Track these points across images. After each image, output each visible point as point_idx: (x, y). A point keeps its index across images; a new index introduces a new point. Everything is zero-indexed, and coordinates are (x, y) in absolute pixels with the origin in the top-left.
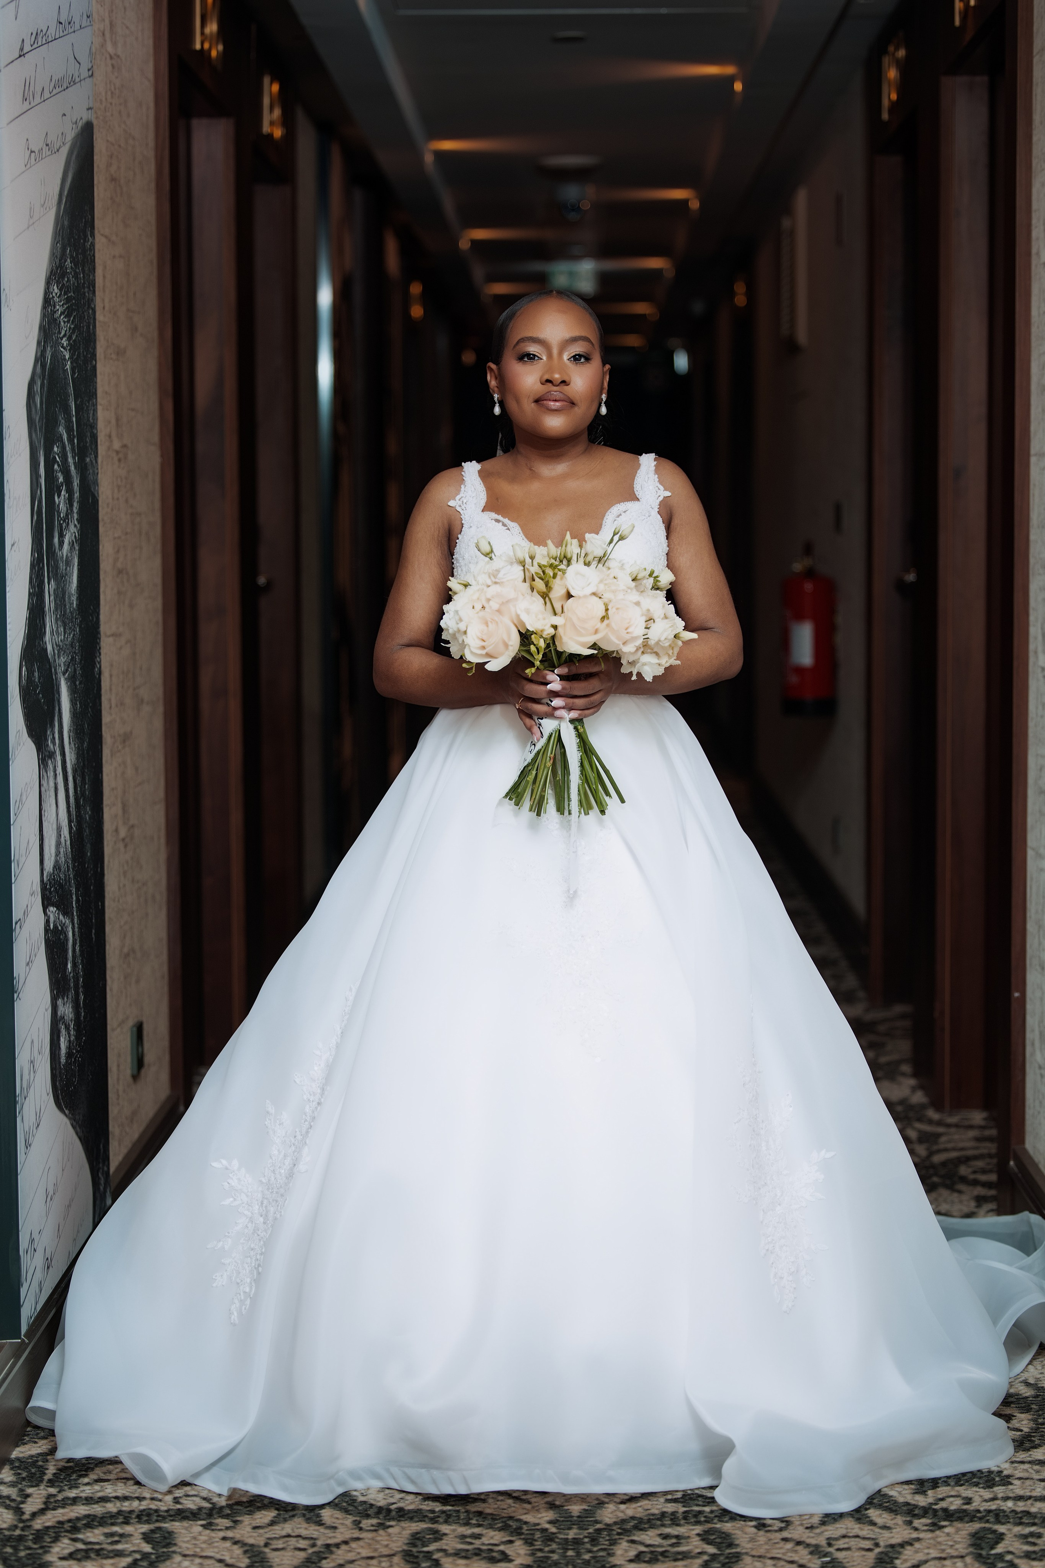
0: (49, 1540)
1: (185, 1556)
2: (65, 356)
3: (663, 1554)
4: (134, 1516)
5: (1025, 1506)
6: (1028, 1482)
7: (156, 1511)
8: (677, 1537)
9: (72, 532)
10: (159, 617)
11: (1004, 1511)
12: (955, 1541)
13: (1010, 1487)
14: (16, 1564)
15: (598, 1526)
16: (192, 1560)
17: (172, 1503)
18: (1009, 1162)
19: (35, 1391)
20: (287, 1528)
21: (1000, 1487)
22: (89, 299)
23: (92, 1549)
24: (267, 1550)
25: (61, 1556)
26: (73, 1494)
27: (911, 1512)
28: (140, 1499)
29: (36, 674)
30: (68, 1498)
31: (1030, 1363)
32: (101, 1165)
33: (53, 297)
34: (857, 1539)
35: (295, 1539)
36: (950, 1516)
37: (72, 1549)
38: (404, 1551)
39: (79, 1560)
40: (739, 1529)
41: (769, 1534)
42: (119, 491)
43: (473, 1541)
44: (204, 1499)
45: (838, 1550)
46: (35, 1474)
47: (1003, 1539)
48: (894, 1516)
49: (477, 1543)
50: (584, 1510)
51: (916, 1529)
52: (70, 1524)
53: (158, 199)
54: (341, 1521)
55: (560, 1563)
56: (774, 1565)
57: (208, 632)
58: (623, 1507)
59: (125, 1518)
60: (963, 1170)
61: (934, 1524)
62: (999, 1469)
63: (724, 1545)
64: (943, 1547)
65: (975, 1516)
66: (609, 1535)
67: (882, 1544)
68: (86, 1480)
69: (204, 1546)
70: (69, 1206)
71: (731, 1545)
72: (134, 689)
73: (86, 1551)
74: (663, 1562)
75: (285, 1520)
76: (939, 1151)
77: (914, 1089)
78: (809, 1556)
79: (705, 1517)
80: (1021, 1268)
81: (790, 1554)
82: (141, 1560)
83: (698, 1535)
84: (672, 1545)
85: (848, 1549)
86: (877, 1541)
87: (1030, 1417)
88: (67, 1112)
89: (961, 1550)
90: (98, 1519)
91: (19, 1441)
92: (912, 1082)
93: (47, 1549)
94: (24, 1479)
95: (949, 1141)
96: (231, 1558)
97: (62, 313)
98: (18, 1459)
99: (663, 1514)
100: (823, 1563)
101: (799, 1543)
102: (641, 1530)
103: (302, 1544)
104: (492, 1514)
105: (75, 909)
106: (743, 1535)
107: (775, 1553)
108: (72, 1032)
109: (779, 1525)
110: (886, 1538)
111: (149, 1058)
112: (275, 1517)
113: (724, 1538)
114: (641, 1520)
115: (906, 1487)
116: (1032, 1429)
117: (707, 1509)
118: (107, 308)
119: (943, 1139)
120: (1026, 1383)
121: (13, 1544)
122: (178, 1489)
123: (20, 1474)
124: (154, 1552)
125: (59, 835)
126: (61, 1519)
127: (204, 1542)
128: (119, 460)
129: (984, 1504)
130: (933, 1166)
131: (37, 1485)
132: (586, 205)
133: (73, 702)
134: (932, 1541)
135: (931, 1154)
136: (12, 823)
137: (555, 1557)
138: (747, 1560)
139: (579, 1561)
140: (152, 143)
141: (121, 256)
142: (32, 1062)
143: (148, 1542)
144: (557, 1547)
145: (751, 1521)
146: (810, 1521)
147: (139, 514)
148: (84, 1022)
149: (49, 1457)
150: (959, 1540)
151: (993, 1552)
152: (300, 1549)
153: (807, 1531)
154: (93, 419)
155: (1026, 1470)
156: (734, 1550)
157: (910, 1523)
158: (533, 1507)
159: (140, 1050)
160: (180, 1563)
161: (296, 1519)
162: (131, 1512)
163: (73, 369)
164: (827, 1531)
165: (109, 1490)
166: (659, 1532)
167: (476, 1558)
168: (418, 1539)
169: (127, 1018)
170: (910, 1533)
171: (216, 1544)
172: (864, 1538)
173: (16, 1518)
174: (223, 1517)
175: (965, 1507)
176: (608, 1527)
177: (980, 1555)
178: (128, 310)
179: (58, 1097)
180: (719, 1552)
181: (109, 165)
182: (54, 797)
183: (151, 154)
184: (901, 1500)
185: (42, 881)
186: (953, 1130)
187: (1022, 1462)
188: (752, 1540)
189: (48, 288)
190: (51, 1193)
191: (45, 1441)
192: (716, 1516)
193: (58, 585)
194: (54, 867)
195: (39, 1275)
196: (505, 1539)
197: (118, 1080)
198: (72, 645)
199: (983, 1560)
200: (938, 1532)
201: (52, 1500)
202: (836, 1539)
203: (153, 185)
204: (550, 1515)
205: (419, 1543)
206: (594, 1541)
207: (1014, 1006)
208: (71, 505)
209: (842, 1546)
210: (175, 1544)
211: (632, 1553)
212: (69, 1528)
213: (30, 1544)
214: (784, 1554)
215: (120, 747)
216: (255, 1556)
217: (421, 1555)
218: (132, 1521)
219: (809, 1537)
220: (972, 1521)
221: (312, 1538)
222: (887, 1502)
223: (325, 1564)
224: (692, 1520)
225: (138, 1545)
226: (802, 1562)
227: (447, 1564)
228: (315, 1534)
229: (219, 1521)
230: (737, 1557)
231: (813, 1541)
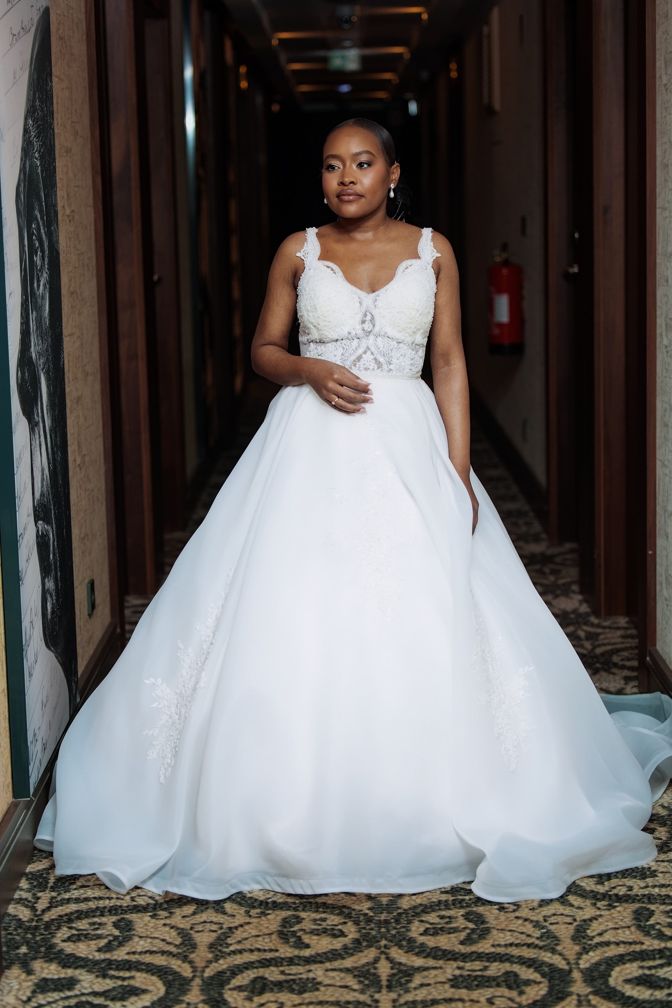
0: (54, 928)
1: (141, 937)
2: (37, 164)
3: (442, 929)
4: (106, 911)
5: (666, 891)
6: (667, 875)
7: (121, 907)
8: (449, 917)
9: (45, 277)
10: (96, 317)
11: (653, 895)
12: (624, 917)
13: (657, 878)
14: (35, 945)
15: (399, 911)
16: (145, 940)
17: (130, 901)
18: (646, 658)
20: (204, 917)
21: (650, 879)
23: (82, 934)
24: (192, 932)
25: (63, 939)
26: (67, 896)
27: (595, 897)
28: (110, 898)
29: (27, 374)
30: (64, 899)
31: (665, 792)
33: (29, 127)
34: (562, 916)
35: (209, 924)
36: (619, 899)
37: (69, 934)
38: (278, 931)
39: (74, 942)
40: (488, 911)
41: (507, 914)
42: (70, 241)
43: (322, 923)
44: (150, 898)
45: (551, 924)
46: (42, 883)
47: (653, 914)
48: (584, 900)
49: (324, 924)
50: (390, 900)
51: (599, 909)
52: (67, 917)
53: (88, 46)
54: (237, 911)
55: (377, 937)
56: (511, 935)
59: (101, 912)
60: (615, 659)
61: (610, 905)
62: (649, 866)
63: (479, 922)
64: (616, 921)
65: (635, 899)
66: (406, 917)
67: (578, 919)
68: (74, 887)
69: (152, 930)
70: (55, 708)
71: (483, 922)
72: (83, 367)
73: (79, 935)
74: (442, 935)
75: (202, 911)
76: (599, 646)
77: (581, 602)
78: (533, 929)
79: (466, 903)
81: (521, 928)
82: (113, 940)
83: (463, 915)
84: (447, 923)
85: (557, 923)
86: (575, 917)
87: (666, 830)
88: (52, 649)
89: (628, 922)
90: (84, 913)
91: (30, 861)
92: (580, 597)
93: (53, 935)
94: (35, 886)
95: (605, 639)
96: (170, 938)
97: (35, 136)
98: (31, 873)
99: (440, 902)
100: (542, 933)
101: (526, 920)
102: (427, 913)
103: (214, 927)
104: (332, 904)
105: (53, 519)
106: (491, 915)
107: (512, 927)
108: (54, 598)
109: (512, 907)
110: (581, 915)
111: (98, 601)
112: (196, 909)
113: (479, 918)
114: (426, 906)
115: (591, 879)
116: (668, 838)
117: (467, 898)
119: (602, 637)
120: (663, 806)
121: (32, 931)
123: (32, 883)
124: (121, 935)
125: (43, 474)
126: (61, 914)
127: (152, 927)
128: (70, 221)
129: (641, 890)
130: (596, 656)
131: (44, 891)
132: (355, 19)
133: (48, 387)
134: (609, 917)
135: (594, 648)
136: (15, 473)
137: (374, 933)
138: (494, 932)
139: (389, 935)
140: (83, 10)
141: (66, 88)
142: (31, 622)
143: (117, 928)
144: (374, 926)
145: (495, 905)
146: (532, 904)
147: (82, 254)
148: (61, 589)
149: (50, 871)
150: (626, 915)
151: (648, 923)
152: (213, 931)
153: (531, 911)
155: (666, 867)
156: (485, 926)
157: (595, 904)
158: (358, 899)
159: (93, 598)
160: (138, 942)
161: (209, 911)
162: (105, 908)
163: (42, 171)
164: (543, 911)
165: (90, 893)
166: (438, 914)
167: (324, 935)
168: (287, 922)
169: (85, 578)
170: (595, 912)
171: (160, 929)
172: (567, 916)
173: (32, 913)
174: (163, 910)
175: (629, 893)
176: (406, 911)
177: (640, 926)
178: (72, 122)
179: (47, 640)
180: (476, 927)
181: (58, 29)
182: (39, 450)
183: (83, 17)
184: (588, 889)
185: (34, 506)
186: (607, 630)
187: (663, 861)
188: (497, 918)
189: (26, 122)
190: (45, 702)
191: (46, 860)
192: (473, 903)
193: (37, 314)
194: (41, 495)
195: (39, 755)
196: (341, 921)
197: (80, 618)
198: (47, 351)
199: (642, 929)
200: (612, 911)
201: (54, 901)
202: (549, 917)
203: (85, 37)
204: (369, 904)
205: (287, 925)
206: (397, 921)
207: (649, 560)
208: (44, 260)
209: (553, 922)
210: (134, 930)
211: (422, 929)
212: (66, 920)
213: (42, 931)
214: (517, 928)
215: (75, 407)
216: (185, 936)
217: (290, 933)
218: (105, 914)
219: (532, 916)
220: (633, 902)
221: (220, 923)
222: (580, 891)
223: (229, 941)
224: (458, 906)
225: (111, 930)
226: (529, 933)
227: (306, 939)
228: (222, 921)
229: (161, 913)
230: (488, 931)
231: (535, 919)
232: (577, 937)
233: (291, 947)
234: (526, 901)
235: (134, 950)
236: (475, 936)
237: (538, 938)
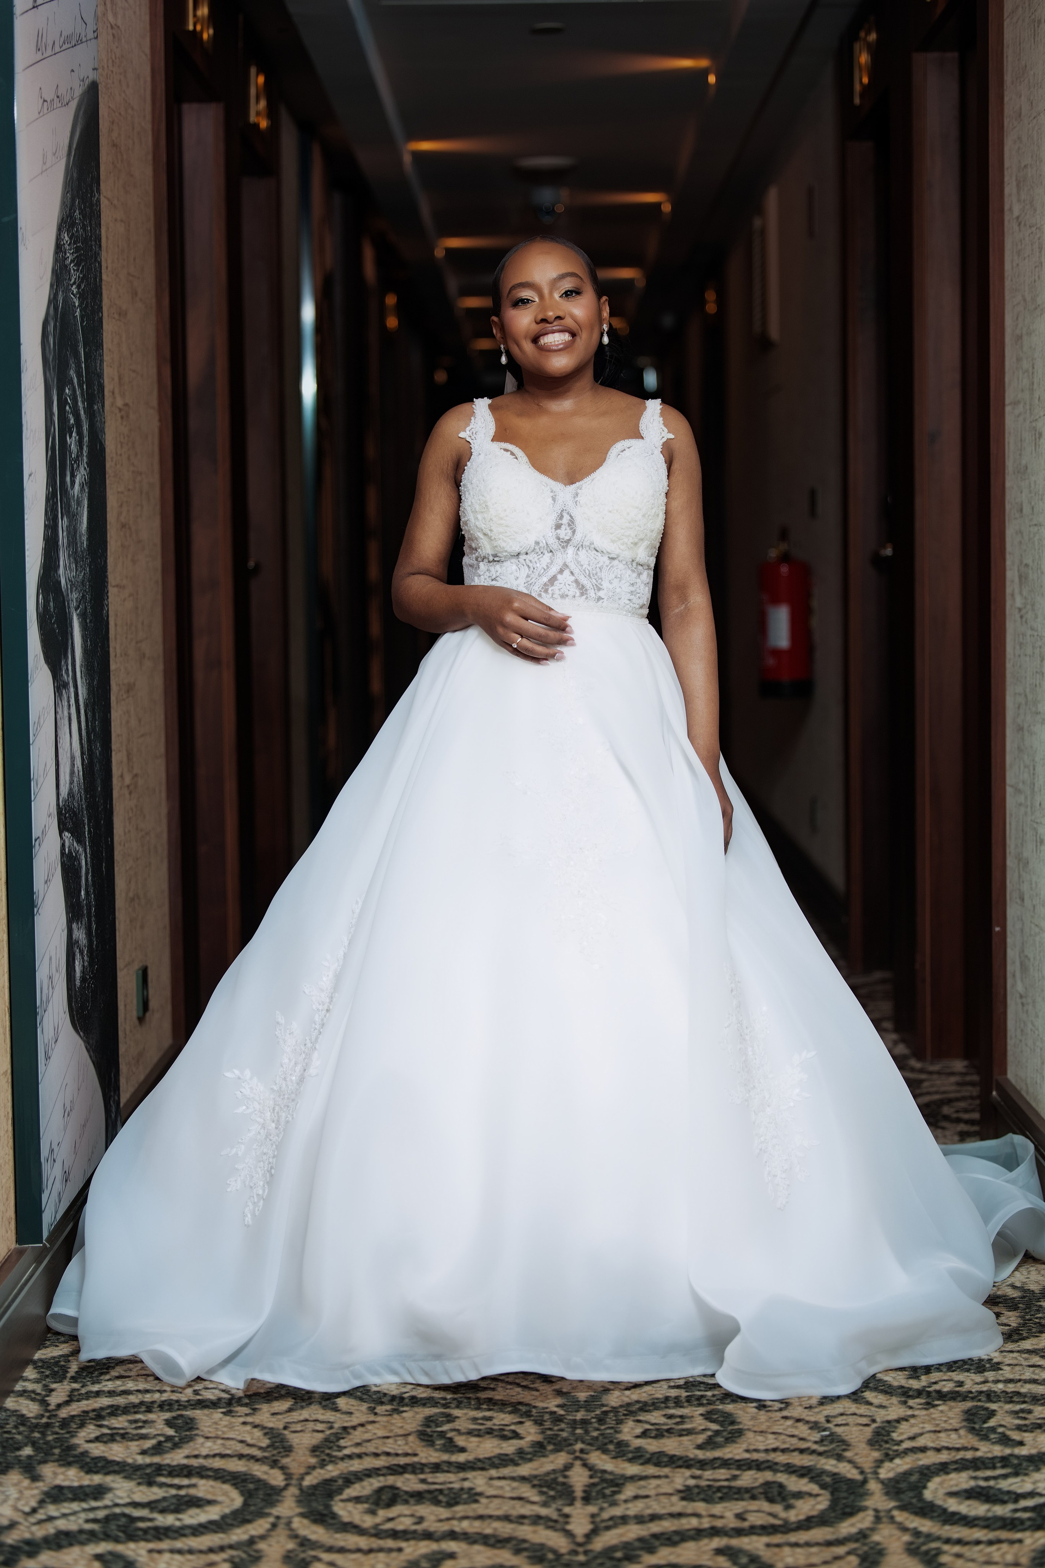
0: (75, 1426)
1: (207, 1438)
2: (74, 303)
3: (669, 1431)
4: (156, 1406)
5: (1014, 1387)
6: (1017, 1368)
7: (177, 1401)
8: (681, 1417)
9: (81, 475)
11: (995, 1392)
12: (949, 1417)
13: (1001, 1372)
14: (45, 1446)
15: (605, 1409)
16: (214, 1442)
17: (192, 1395)
18: (991, 1093)
19: (55, 1298)
20: (305, 1414)
21: (991, 1372)
22: (95, 252)
23: (117, 1433)
24: (286, 1432)
25: (88, 1439)
26: (96, 1388)
27: (906, 1394)
28: (161, 1392)
29: (52, 604)
30: (91, 1392)
31: (1016, 1269)
32: (112, 1093)
33: (64, 244)
34: (855, 1417)
35: (313, 1423)
36: (942, 1396)
37: (98, 1433)
38: (418, 1431)
39: (105, 1442)
40: (740, 1409)
41: (769, 1414)
42: (122, 447)
43: (485, 1422)
44: (223, 1391)
45: (837, 1425)
46: (58, 1372)
47: (994, 1415)
48: (889, 1397)
49: (489, 1424)
50: (591, 1395)
51: (911, 1408)
52: (95, 1413)
53: (155, 171)
54: (356, 1408)
55: (570, 1440)
56: (776, 1439)
57: (201, 604)
58: (627, 1393)
59: (147, 1407)
60: (946, 1110)
61: (928, 1403)
62: (989, 1358)
63: (726, 1423)
64: (937, 1422)
65: (967, 1397)
66: (616, 1416)
67: (878, 1420)
68: (107, 1377)
69: (225, 1429)
70: (84, 1126)
71: (733, 1423)
72: (137, 643)
73: (112, 1435)
74: (669, 1437)
75: (302, 1408)
78: (809, 1431)
79: (707, 1400)
80: (1007, 1182)
81: (790, 1430)
82: (165, 1441)
83: (702, 1415)
84: (677, 1423)
85: (846, 1425)
86: (874, 1418)
87: (1018, 1314)
88: (81, 1034)
89: (955, 1424)
90: (121, 1409)
91: (41, 1345)
93: (74, 1434)
94: (47, 1376)
95: (932, 1086)
96: (252, 1439)
97: (72, 261)
98: (41, 1360)
99: (667, 1399)
100: (822, 1436)
101: (798, 1420)
102: (646, 1411)
103: (320, 1427)
104: (502, 1400)
105: (87, 839)
106: (745, 1415)
107: (776, 1429)
108: (86, 958)
109: (778, 1405)
110: (881, 1416)
111: (152, 1004)
112: (292, 1405)
113: (727, 1417)
114: (645, 1404)
115: (900, 1373)
116: (1019, 1324)
117: (709, 1393)
118: (109, 269)
119: (926, 1084)
120: (1013, 1287)
121: (41, 1430)
122: (197, 1383)
123: (43, 1372)
124: (177, 1435)
125: (73, 765)
126: (86, 1409)
127: (225, 1426)
128: (122, 417)
129: (976, 1386)
131: (60, 1381)
132: (560, 209)
133: (84, 638)
134: (926, 1417)
136: (31, 742)
137: (564, 1434)
138: (750, 1435)
139: (587, 1438)
140: (149, 117)
141: (122, 221)
142: (50, 978)
143: (171, 1427)
144: (566, 1426)
145: (752, 1403)
146: (809, 1402)
147: (140, 473)
148: (97, 950)
149: (70, 1358)
150: (953, 1416)
151: (986, 1425)
152: (318, 1431)
153: (806, 1410)
154: (100, 369)
155: (1016, 1358)
156: (736, 1427)
157: (905, 1403)
158: (541, 1394)
159: (145, 992)
160: (202, 1444)
161: (313, 1407)
162: (153, 1402)
163: (82, 317)
164: (825, 1410)
165: (130, 1385)
166: (664, 1413)
167: (488, 1436)
168: (432, 1421)
169: (133, 961)
170: (905, 1411)
171: (237, 1428)
172: (861, 1416)
173: (42, 1408)
174: (242, 1405)
175: (957, 1389)
176: (615, 1410)
177: (973, 1428)
178: (129, 274)
179: (74, 1017)
180: (722, 1429)
181: (111, 131)
182: (68, 726)
183: (148, 127)
184: (896, 1384)
185: (58, 805)
186: (935, 1077)
187: (1012, 1352)
188: (754, 1418)
189: (60, 235)
190: (68, 1109)
191: (66, 1345)
192: (718, 1399)
193: (70, 522)
194: (69, 794)
195: (58, 1186)
196: (515, 1421)
197: (125, 1019)
198: (83, 582)
199: (976, 1432)
200: (932, 1410)
201: (76, 1393)
202: (835, 1417)
203: (150, 157)
204: (559, 1401)
205: (433, 1424)
206: (601, 1420)
207: (995, 940)
208: (81, 448)
209: (840, 1423)
210: (197, 1429)
211: (639, 1431)
212: (94, 1417)
213: (57, 1429)
214: (784, 1430)
215: (124, 696)
216: (275, 1437)
217: (435, 1434)
218: (154, 1410)
219: (808, 1415)
220: (964, 1400)
221: (329, 1422)
222: (882, 1386)
223: (342, 1443)
224: (695, 1403)
225: (162, 1429)
226: (802, 1436)
227: (460, 1441)
228: (332, 1419)
229: (239, 1409)
230: (740, 1433)
231: (812, 1419)
232: (877, 1442)
233: (437, 1450)
234: (799, 1398)
235: (196, 1453)
236: (719, 1439)
237: (816, 1442)
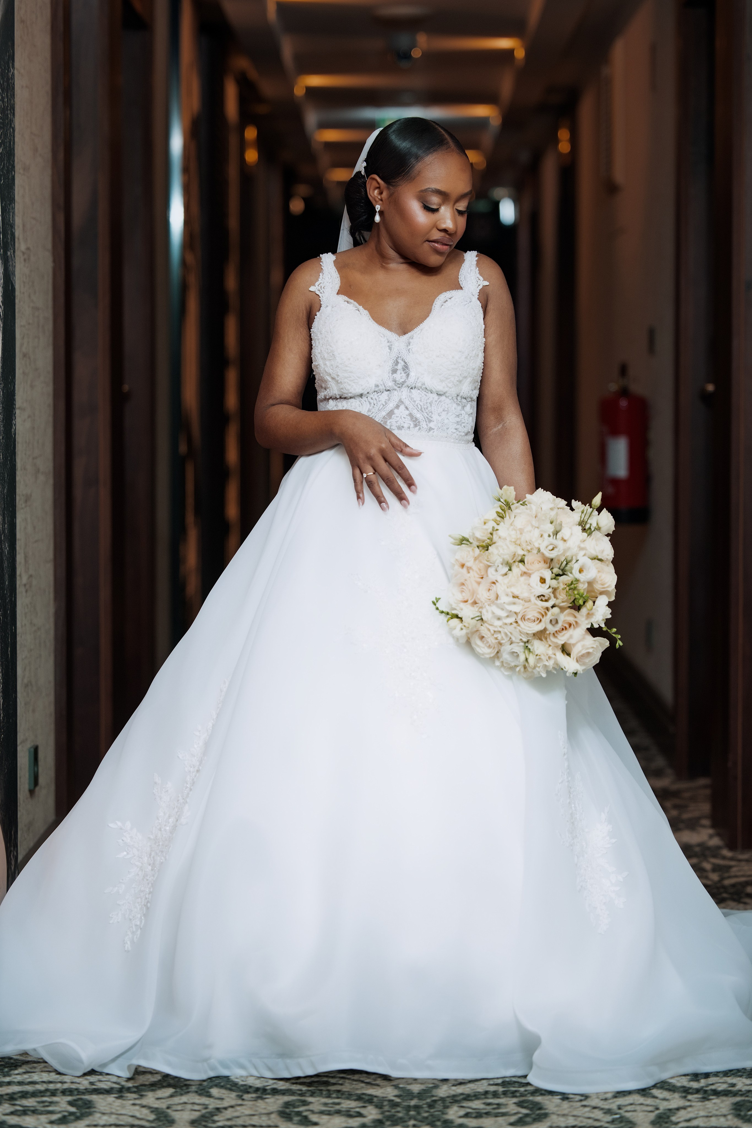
1: (104, 1114)
3: (487, 1113)
4: (59, 1092)
7: (76, 1089)
8: (498, 1104)
10: (50, 400)
12: (720, 1107)
15: (434, 1098)
16: (110, 1116)
17: (87, 1085)
20: (184, 1099)
23: (29, 1110)
24: (169, 1111)
26: (7, 1079)
27: (686, 1091)
28: (63, 1082)
34: (642, 1106)
35: (191, 1105)
36: (716, 1093)
37: (12, 1109)
38: (279, 1111)
39: (19, 1115)
40: (547, 1100)
41: (571, 1104)
43: (334, 1106)
44: (115, 1083)
45: (627, 1111)
48: (672, 1093)
49: (338, 1107)
51: (689, 1100)
52: (8, 1096)
54: (227, 1095)
55: (404, 1118)
56: (575, 1120)
57: (80, 426)
58: (454, 1088)
59: (52, 1093)
61: (704, 1098)
63: (535, 1109)
64: (710, 1110)
65: (737, 1094)
66: (443, 1103)
67: (661, 1108)
68: (16, 1072)
69: (118, 1108)
71: (540, 1109)
72: (34, 458)
73: (24, 1111)
74: (487, 1118)
75: (181, 1093)
76: (730, 877)
77: (711, 836)
78: (603, 1115)
79: (520, 1093)
81: (587, 1114)
82: (68, 1115)
83: (515, 1103)
84: (494, 1109)
86: (658, 1107)
89: (724, 1112)
90: (30, 1094)
92: (711, 831)
95: (739, 871)
96: (141, 1114)
99: (486, 1093)
100: (614, 1118)
101: (595, 1108)
102: (469, 1100)
103: (196, 1107)
106: (550, 1104)
107: (575, 1113)
109: (578, 1098)
110: (664, 1106)
113: (535, 1105)
114: (468, 1095)
115: (683, 1077)
117: (522, 1089)
119: (734, 869)
124: (78, 1111)
127: (118, 1106)
128: (25, 260)
129: (746, 1087)
130: (724, 887)
132: (417, 54)
134: (701, 1107)
135: (722, 879)
137: (400, 1115)
138: (554, 1117)
139: (419, 1117)
143: (73, 1106)
144: (401, 1109)
150: (724, 1106)
151: (749, 1113)
152: (195, 1110)
153: (602, 1101)
156: (543, 1112)
157: (685, 1097)
159: (36, 769)
160: (100, 1117)
161: (191, 1091)
162: (56, 1090)
164: (618, 1101)
165: (36, 1077)
166: (483, 1102)
167: (336, 1115)
168: (290, 1105)
169: (26, 739)
170: (684, 1103)
171: (127, 1107)
172: (647, 1105)
174: (131, 1092)
175: (730, 1089)
176: (443, 1099)
177: (739, 1115)
178: (32, 133)
180: (531, 1113)
184: (679, 1084)
186: (743, 863)
188: (558, 1106)
192: (529, 1093)
196: (359, 1105)
199: (741, 1117)
200: (707, 1102)
202: (625, 1106)
204: (396, 1092)
205: (290, 1107)
206: (431, 1106)
209: (629, 1110)
210: (95, 1107)
211: (462, 1112)
212: (7, 1098)
214: (583, 1114)
215: (23, 505)
216: (160, 1114)
217: (293, 1113)
218: (57, 1095)
219: (603, 1105)
220: (734, 1096)
221: (204, 1104)
222: (667, 1086)
223: (216, 1118)
224: (510, 1095)
225: (65, 1107)
226: (597, 1118)
227: (314, 1118)
228: (207, 1102)
229: (129, 1095)
230: (546, 1115)
231: (607, 1107)
232: (658, 1122)
233: (294, 1124)
234: (597, 1093)
235: (95, 1123)
236: (528, 1119)
237: (608, 1122)
